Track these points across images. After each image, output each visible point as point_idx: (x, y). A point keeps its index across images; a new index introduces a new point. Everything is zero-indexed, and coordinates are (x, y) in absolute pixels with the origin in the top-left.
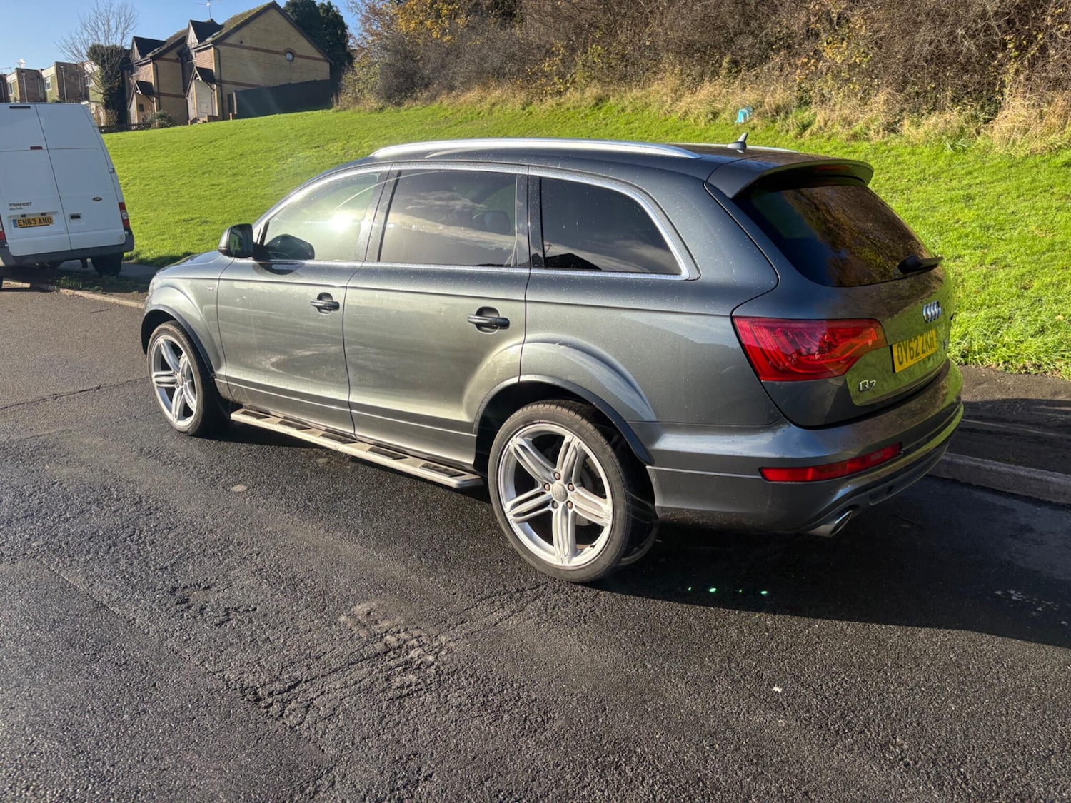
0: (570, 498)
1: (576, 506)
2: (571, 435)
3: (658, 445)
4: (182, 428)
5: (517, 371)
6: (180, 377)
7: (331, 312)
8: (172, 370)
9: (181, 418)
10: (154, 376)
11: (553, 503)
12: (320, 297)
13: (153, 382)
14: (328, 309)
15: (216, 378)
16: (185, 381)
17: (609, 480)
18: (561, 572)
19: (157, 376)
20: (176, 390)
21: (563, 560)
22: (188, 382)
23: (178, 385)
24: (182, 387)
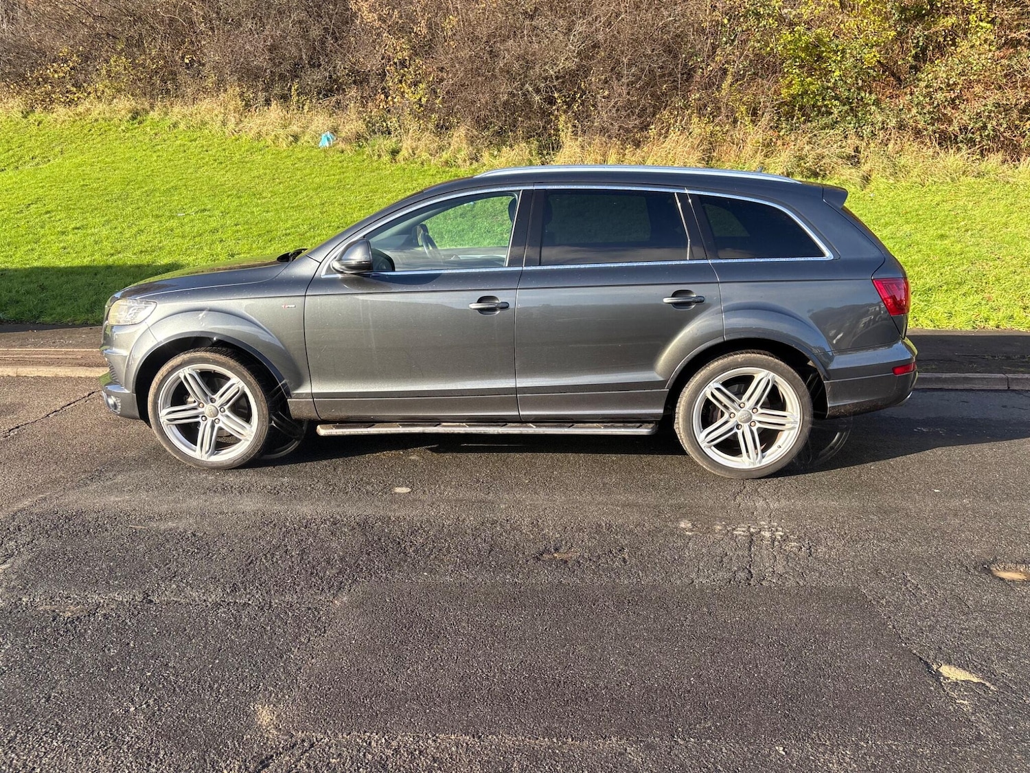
0: (755, 417)
1: (760, 422)
2: (766, 371)
3: (833, 366)
4: (221, 463)
5: (720, 334)
6: (212, 407)
7: (498, 312)
8: (195, 402)
9: (213, 454)
10: (164, 414)
11: (738, 426)
12: (480, 301)
13: (162, 421)
14: (494, 310)
15: (291, 398)
16: (224, 411)
17: (800, 398)
18: (754, 473)
19: (169, 413)
20: (202, 424)
21: (754, 464)
22: (229, 411)
23: (204, 418)
24: (214, 419)
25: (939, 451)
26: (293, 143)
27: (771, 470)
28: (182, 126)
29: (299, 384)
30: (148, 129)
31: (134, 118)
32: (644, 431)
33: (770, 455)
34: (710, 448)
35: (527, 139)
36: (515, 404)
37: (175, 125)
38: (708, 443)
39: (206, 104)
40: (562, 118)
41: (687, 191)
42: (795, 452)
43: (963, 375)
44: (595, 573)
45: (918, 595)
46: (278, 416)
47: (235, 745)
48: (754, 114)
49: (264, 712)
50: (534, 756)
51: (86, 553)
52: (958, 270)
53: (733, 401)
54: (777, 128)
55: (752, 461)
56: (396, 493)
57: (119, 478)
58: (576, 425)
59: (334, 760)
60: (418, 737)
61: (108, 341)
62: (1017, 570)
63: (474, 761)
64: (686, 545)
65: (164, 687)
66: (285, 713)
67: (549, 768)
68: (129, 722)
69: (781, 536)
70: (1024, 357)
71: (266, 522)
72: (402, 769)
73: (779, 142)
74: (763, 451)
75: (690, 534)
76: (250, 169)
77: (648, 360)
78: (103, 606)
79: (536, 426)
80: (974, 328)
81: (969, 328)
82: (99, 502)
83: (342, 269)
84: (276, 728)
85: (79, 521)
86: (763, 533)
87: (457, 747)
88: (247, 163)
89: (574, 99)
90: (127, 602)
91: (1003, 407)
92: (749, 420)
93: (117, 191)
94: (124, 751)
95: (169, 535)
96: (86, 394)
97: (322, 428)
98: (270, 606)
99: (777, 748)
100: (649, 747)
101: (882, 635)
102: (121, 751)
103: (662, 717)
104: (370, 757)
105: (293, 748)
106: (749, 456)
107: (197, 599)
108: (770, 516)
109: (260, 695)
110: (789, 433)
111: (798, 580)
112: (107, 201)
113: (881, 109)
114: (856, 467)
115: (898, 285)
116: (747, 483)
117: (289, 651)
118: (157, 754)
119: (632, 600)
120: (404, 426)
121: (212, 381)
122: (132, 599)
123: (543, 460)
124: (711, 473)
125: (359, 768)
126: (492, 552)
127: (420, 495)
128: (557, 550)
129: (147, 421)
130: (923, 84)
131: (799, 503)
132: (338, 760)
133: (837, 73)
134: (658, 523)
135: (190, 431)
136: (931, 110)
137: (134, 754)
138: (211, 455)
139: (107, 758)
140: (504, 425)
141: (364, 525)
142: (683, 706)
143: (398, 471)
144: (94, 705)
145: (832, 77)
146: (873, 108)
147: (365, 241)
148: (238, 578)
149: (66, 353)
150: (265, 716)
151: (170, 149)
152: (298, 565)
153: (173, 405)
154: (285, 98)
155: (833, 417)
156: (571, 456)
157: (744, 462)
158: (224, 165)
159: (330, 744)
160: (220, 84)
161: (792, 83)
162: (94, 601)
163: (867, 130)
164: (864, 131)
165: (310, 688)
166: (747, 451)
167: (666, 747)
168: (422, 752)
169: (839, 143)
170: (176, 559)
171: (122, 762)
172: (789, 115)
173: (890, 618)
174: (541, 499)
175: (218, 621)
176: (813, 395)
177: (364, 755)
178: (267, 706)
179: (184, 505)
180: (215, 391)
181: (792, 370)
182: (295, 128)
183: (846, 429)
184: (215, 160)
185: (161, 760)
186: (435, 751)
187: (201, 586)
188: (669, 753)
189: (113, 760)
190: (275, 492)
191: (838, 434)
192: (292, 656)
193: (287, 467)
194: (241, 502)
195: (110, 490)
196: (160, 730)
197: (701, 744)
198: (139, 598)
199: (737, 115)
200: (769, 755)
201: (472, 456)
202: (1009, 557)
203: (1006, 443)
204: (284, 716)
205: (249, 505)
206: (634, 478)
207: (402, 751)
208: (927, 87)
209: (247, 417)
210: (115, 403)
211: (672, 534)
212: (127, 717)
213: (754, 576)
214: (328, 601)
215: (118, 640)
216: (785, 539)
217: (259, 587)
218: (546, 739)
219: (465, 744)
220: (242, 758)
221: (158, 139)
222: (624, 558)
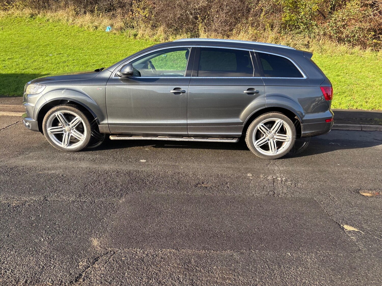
0: (275, 137)
1: (277, 138)
2: (280, 120)
3: (304, 119)
4: (72, 149)
5: (264, 105)
6: (69, 127)
7: (181, 94)
8: (61, 125)
9: (69, 146)
10: (49, 130)
11: (269, 140)
12: (175, 89)
13: (48, 132)
14: (180, 93)
15: (100, 125)
16: (73, 129)
17: (292, 129)
18: (274, 157)
19: (51, 129)
20: (64, 134)
21: (274, 154)
22: (75, 129)
23: (65, 132)
24: (69, 132)
25: (338, 151)
26: (95, 30)
27: (280, 156)
28: (51, 21)
29: (103, 119)
30: (37, 21)
31: (31, 17)
32: (234, 141)
33: (280, 150)
34: (258, 147)
35: (186, 33)
36: (187, 130)
37: (48, 20)
38: (258, 146)
39: (60, 12)
40: (200, 25)
41: (254, 51)
42: (289, 150)
43: (346, 125)
44: (217, 192)
45: (334, 200)
46: (94, 132)
47: (84, 253)
48: (272, 27)
49: (95, 241)
50: (199, 257)
51: (20, 182)
52: (343, 88)
53: (267, 130)
54: (280, 33)
55: (273, 153)
56: (141, 162)
57: (31, 154)
58: (209, 138)
59: (123, 258)
60: (155, 250)
61: (26, 100)
62: (368, 193)
63: (177, 259)
64: (250, 182)
65: (54, 231)
66: (103, 241)
67: (205, 261)
68: (41, 244)
69: (284, 179)
70: (367, 119)
71: (90, 171)
72: (150, 261)
73: (281, 38)
74: (278, 149)
75: (252, 178)
76: (78, 39)
77: (237, 115)
78: (28, 201)
79: (194, 138)
80: (348, 109)
81: (347, 109)
82: (24, 163)
83: (121, 75)
84: (100, 246)
85: (16, 169)
86: (278, 178)
87: (170, 254)
88: (77, 36)
89: (205, 18)
90: (37, 200)
91: (360, 136)
92: (273, 137)
93: (25, 45)
94: (40, 255)
95: (52, 176)
96: (15, 122)
97: (112, 137)
98: (95, 202)
99: (288, 253)
100: (242, 253)
101: (323, 214)
102: (39, 255)
103: (246, 243)
104: (137, 257)
105: (107, 254)
106: (272, 151)
107: (65, 199)
108: (280, 173)
109: (93, 235)
110: (287, 143)
111: (291, 195)
112: (21, 49)
113: (318, 27)
114: (310, 156)
115: (329, 89)
116: (271, 161)
117: (103, 219)
118: (53, 257)
119: (232, 201)
120: (144, 137)
121: (69, 117)
122: (40, 199)
123: (195, 151)
124: (258, 157)
125: (133, 261)
126: (179, 184)
127: (150, 163)
128: (203, 183)
129: (42, 132)
130: (333, 19)
131: (290, 168)
132: (125, 258)
133: (303, 13)
134: (240, 174)
135: (59, 137)
136: (336, 29)
137: (44, 257)
138: (68, 146)
139: (33, 258)
140: (182, 138)
141: (129, 173)
142: (253, 239)
143: (141, 154)
144: (27, 238)
145: (301, 15)
146: (315, 27)
147: (131, 64)
148: (81, 192)
149: (6, 107)
150: (95, 242)
151: (46, 29)
152: (104, 187)
153: (53, 126)
154: (92, 11)
155: (304, 137)
156: (206, 150)
157: (271, 153)
158: (68, 37)
159: (121, 252)
160: (66, 5)
161: (286, 16)
162: (24, 200)
163: (312, 35)
164: (311, 35)
165: (112, 232)
166: (272, 149)
167: (248, 253)
168: (157, 255)
169: (302, 40)
170: (56, 185)
171: (40, 259)
172: (285, 28)
173: (325, 208)
174: (196, 165)
175: (74, 208)
176: (296, 129)
177: (135, 256)
178: (96, 239)
179: (58, 165)
180: (70, 121)
181: (290, 119)
182: (96, 24)
183: (308, 141)
184: (64, 35)
185: (55, 259)
186: (162, 255)
187: (67, 195)
188: (249, 255)
189: (36, 259)
190: (94, 161)
191: (305, 142)
192: (104, 221)
193: (98, 152)
194: (80, 164)
195: (28, 158)
196: (54, 248)
197: (260, 252)
198: (42, 198)
199: (266, 27)
200: (285, 256)
201: (169, 149)
202: (365, 188)
203: (362, 149)
204: (103, 242)
205: (84, 165)
206: (230, 158)
207: (149, 255)
208: (335, 20)
209: (82, 131)
210: (29, 125)
211: (245, 178)
212: (40, 243)
213: (276, 193)
214: (117, 201)
215: (35, 214)
216: (286, 181)
217: (90, 195)
218: (203, 251)
219: (173, 253)
220: (87, 258)
221: (41, 25)
222: (228, 187)
